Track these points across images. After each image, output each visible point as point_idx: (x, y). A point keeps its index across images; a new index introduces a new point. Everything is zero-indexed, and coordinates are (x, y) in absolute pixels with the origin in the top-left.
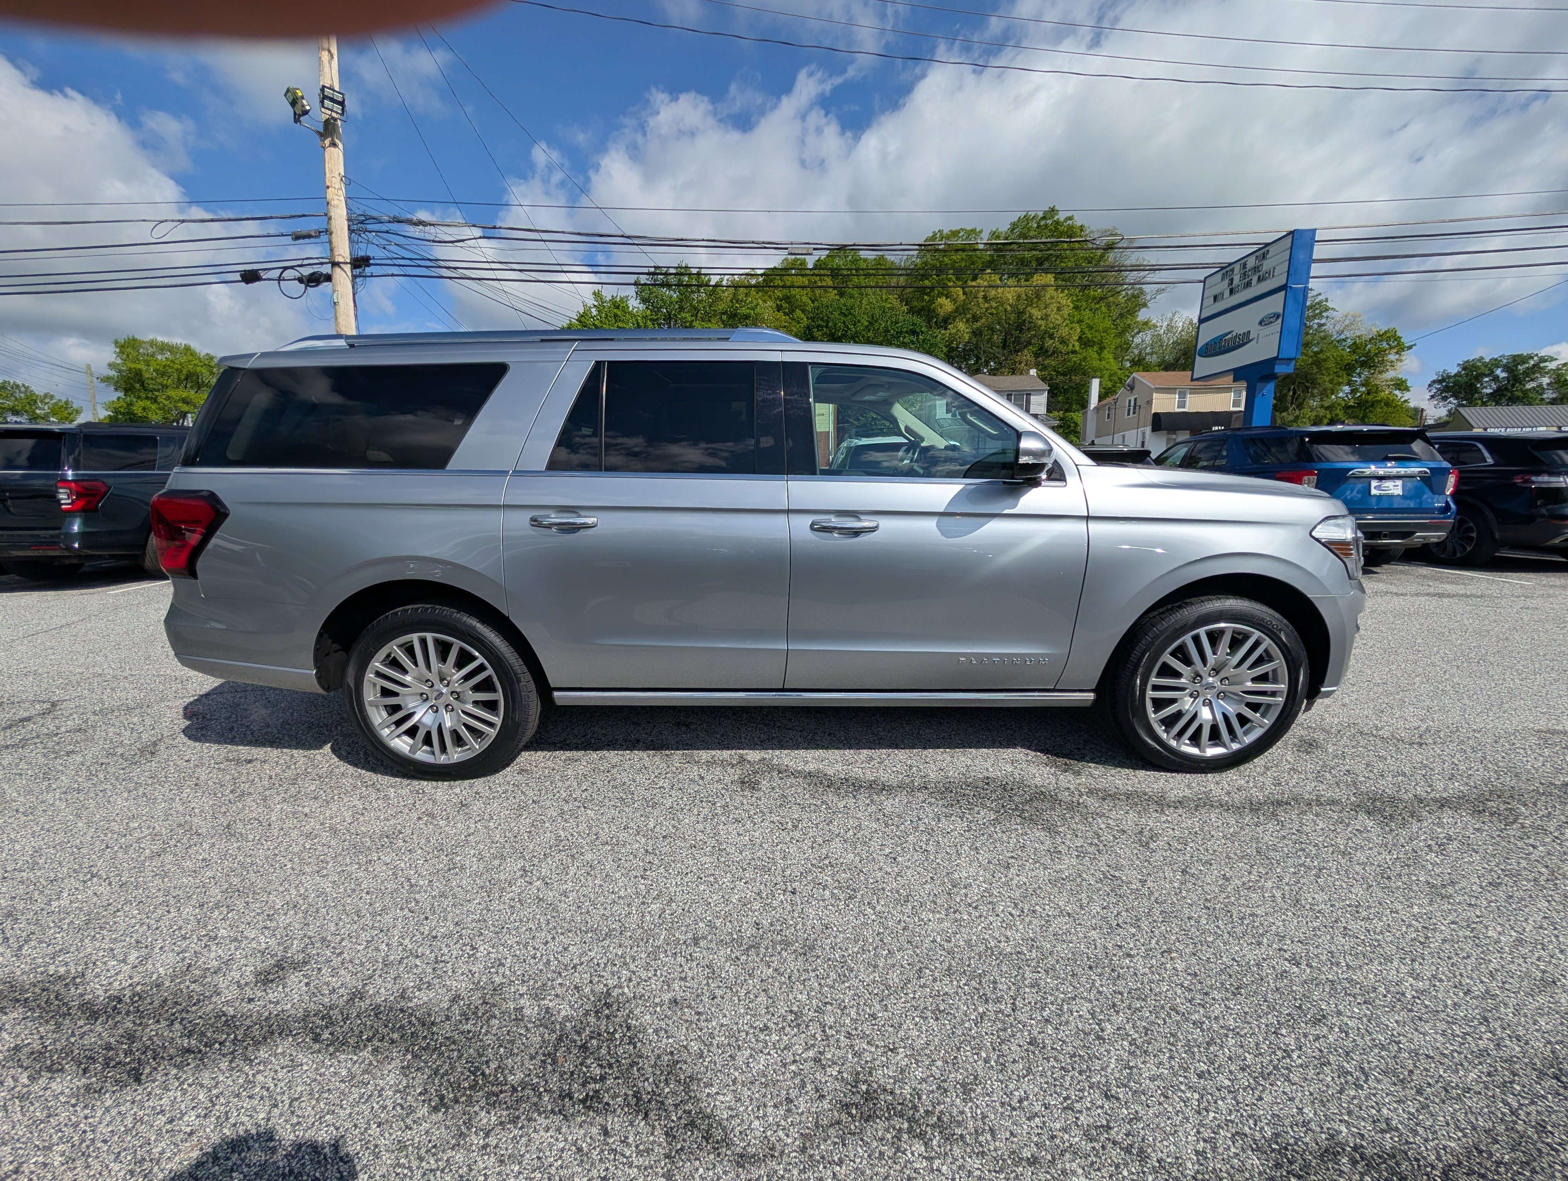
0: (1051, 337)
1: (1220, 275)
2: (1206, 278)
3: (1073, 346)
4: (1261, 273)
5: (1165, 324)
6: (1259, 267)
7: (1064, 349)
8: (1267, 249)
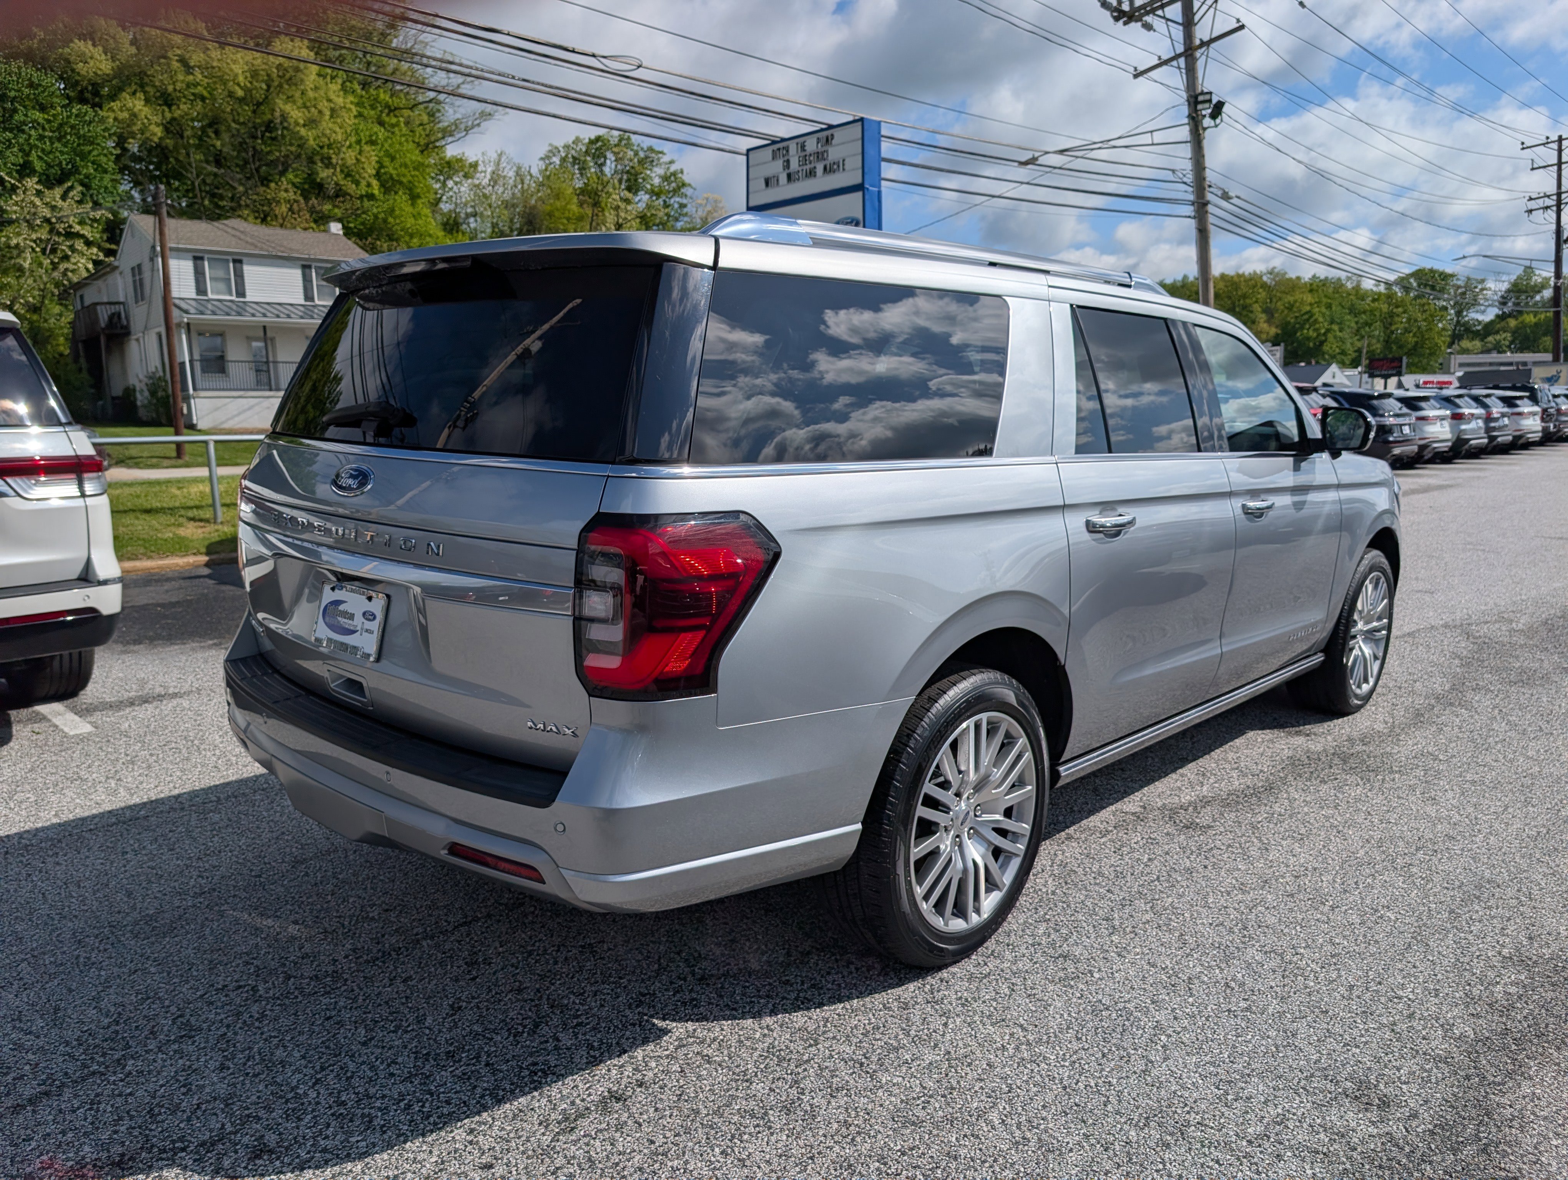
0: (328, 163)
1: (768, 152)
2: (748, 151)
3: (369, 185)
4: (827, 162)
5: (489, 170)
6: (823, 153)
7: (351, 188)
8: (829, 133)
